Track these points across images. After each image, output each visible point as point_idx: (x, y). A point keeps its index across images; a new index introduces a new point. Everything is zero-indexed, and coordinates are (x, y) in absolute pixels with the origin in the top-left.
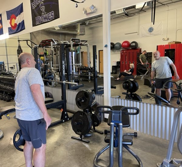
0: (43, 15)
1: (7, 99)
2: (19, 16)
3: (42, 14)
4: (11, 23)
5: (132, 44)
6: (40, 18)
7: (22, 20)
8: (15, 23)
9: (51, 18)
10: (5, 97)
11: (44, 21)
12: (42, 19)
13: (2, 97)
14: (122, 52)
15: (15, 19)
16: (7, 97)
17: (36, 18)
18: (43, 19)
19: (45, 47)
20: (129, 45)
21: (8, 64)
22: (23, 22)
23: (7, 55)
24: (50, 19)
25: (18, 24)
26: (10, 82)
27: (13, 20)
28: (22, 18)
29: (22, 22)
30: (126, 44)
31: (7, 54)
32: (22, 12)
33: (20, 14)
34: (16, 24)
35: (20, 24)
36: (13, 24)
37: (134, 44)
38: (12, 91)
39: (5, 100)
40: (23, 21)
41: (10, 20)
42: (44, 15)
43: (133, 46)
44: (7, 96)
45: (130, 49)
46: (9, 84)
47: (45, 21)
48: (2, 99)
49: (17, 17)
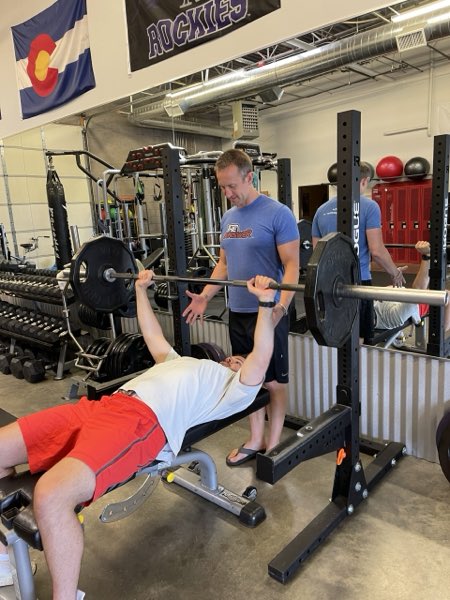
0: (184, 10)
1: (33, 372)
2: (69, 37)
3: (184, 5)
4: (31, 70)
5: (411, 167)
6: (173, 23)
7: (80, 51)
8: (51, 66)
9: (233, 15)
10: (22, 362)
11: (192, 36)
12: (182, 29)
13: (6, 365)
14: (376, 191)
15: (50, 49)
16: (28, 364)
17: (153, 28)
18: (188, 28)
19: (140, 175)
20: (401, 169)
21: (14, 233)
22: (86, 58)
23: (9, 205)
24: (227, 22)
25: (62, 70)
26: (34, 299)
27: (42, 55)
28: (84, 40)
29: (81, 56)
30: (391, 166)
31: (9, 200)
32: (80, 18)
33: (72, 27)
34: (52, 72)
35: (70, 68)
36: (41, 75)
37: (418, 166)
38: (49, 340)
39: (21, 376)
40: (88, 52)
41: (26, 60)
42: (195, 9)
43: (414, 171)
44: (28, 360)
45: (403, 180)
46: (32, 311)
47: (197, 37)
48: (8, 372)
49: (57, 43)
